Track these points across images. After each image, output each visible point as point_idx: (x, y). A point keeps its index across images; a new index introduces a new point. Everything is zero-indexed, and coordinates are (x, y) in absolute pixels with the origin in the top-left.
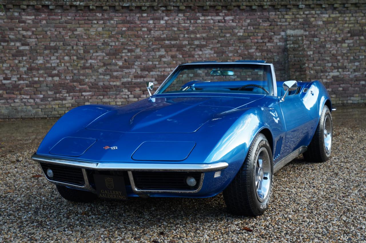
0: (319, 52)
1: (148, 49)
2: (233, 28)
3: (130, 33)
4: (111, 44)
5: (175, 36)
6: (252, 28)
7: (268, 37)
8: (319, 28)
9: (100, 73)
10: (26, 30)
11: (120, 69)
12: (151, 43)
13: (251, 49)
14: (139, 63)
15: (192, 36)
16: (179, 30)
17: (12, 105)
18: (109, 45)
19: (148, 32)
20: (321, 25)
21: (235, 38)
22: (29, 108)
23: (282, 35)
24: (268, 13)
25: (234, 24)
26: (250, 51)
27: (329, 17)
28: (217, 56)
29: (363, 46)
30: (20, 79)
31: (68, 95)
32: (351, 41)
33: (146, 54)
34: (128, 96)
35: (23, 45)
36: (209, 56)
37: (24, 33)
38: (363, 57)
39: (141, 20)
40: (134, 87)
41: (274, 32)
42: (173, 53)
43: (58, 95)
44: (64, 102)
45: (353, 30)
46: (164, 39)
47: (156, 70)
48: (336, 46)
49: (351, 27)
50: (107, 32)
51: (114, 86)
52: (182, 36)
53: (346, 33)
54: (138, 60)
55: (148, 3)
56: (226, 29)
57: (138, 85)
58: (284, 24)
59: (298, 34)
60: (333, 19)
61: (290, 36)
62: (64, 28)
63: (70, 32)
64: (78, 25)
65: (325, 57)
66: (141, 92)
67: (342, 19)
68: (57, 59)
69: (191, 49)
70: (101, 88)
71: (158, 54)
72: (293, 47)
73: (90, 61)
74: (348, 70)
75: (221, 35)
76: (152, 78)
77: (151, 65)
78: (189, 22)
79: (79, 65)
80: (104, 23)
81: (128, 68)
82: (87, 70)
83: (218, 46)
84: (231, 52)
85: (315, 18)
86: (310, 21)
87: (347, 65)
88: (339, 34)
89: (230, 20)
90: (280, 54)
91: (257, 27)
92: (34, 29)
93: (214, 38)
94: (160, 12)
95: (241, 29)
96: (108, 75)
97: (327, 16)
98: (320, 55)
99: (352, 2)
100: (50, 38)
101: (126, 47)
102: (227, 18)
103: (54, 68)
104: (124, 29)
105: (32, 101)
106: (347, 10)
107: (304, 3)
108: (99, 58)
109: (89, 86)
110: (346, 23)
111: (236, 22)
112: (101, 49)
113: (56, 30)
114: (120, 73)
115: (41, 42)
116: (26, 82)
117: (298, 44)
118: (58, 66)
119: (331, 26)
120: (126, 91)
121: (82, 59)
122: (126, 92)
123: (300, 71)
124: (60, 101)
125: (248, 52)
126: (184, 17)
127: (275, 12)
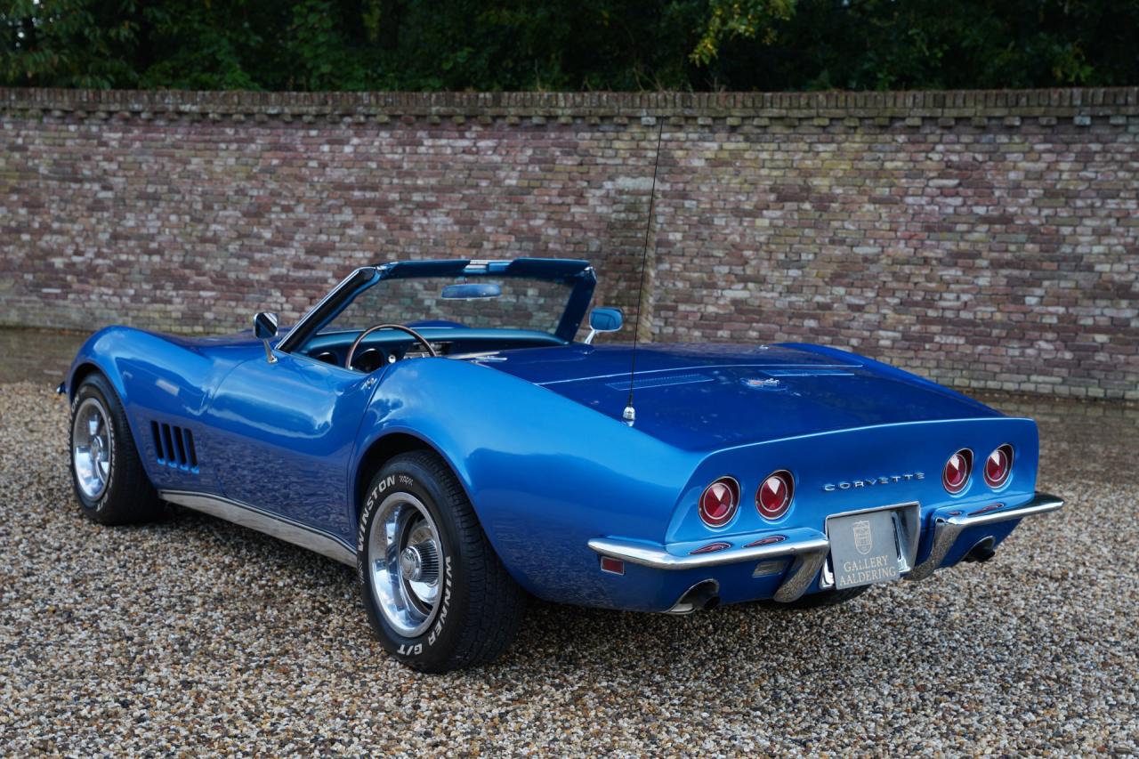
0: (697, 237)
1: (319, 208)
2: (496, 167)
3: (286, 170)
4: (250, 193)
5: (373, 181)
6: (537, 169)
7: (574, 193)
8: (696, 175)
9: (232, 254)
10: (109, 159)
11: (267, 247)
12: (324, 195)
13: (535, 218)
14: (303, 237)
15: (408, 182)
16: (380, 167)
17: (87, 305)
18: (246, 195)
19: (320, 171)
20: (702, 167)
21: (498, 190)
22: (114, 314)
23: (608, 190)
24: (574, 134)
25: (497, 158)
26: (532, 223)
27: (721, 148)
28: (461, 231)
29: (810, 227)
30: (99, 255)
31: (174, 293)
32: (778, 213)
33: (316, 217)
34: (282, 304)
35: (105, 188)
36: (444, 230)
37: (105, 165)
38: (811, 257)
39: (307, 144)
40: (294, 288)
41: (588, 182)
42: (369, 219)
43: (158, 292)
44: (169, 308)
45: (783, 185)
46: (351, 188)
47: (334, 254)
48: (741, 224)
49: (776, 177)
50: (244, 168)
51: (258, 281)
52: (386, 180)
53: (765, 191)
54: (301, 229)
55: (314, 108)
56: (480, 170)
57: (302, 284)
58: (611, 162)
59: (642, 188)
60: (730, 154)
61: (621, 192)
62: (172, 156)
63: (179, 165)
64: (193, 152)
65: (712, 249)
66: (306, 299)
67: (753, 157)
68: (158, 218)
69: (405, 213)
70: (232, 283)
71: (338, 218)
72: (624, 220)
73: (214, 227)
74: (770, 286)
75: (470, 181)
76: (327, 270)
77: (327, 242)
78: (400, 150)
79: (195, 234)
80: (238, 149)
81: (281, 245)
82: (207, 245)
83: (461, 207)
84: (491, 222)
85: (687, 149)
86: (673, 157)
87: (770, 273)
88: (748, 193)
89: (489, 148)
90: (602, 234)
91: (548, 166)
92: (121, 159)
93: (452, 189)
94: (343, 127)
95: (513, 169)
96: (244, 257)
97: (715, 146)
98: (700, 243)
99: (770, 115)
100: (146, 176)
101: (278, 201)
102: (482, 144)
103: (152, 238)
104: (275, 162)
105: (116, 299)
106: (765, 133)
107: (652, 111)
108: (230, 221)
109: (211, 278)
110: (763, 167)
111: (501, 155)
112: (234, 204)
113: (156, 162)
114: (266, 255)
115: (132, 184)
116: (108, 262)
117: (638, 212)
118: (159, 233)
119: (726, 172)
120: (278, 294)
121: (200, 221)
122: (277, 297)
123: (629, 280)
124: (162, 306)
125: (529, 225)
126: (391, 140)
127: (592, 132)
